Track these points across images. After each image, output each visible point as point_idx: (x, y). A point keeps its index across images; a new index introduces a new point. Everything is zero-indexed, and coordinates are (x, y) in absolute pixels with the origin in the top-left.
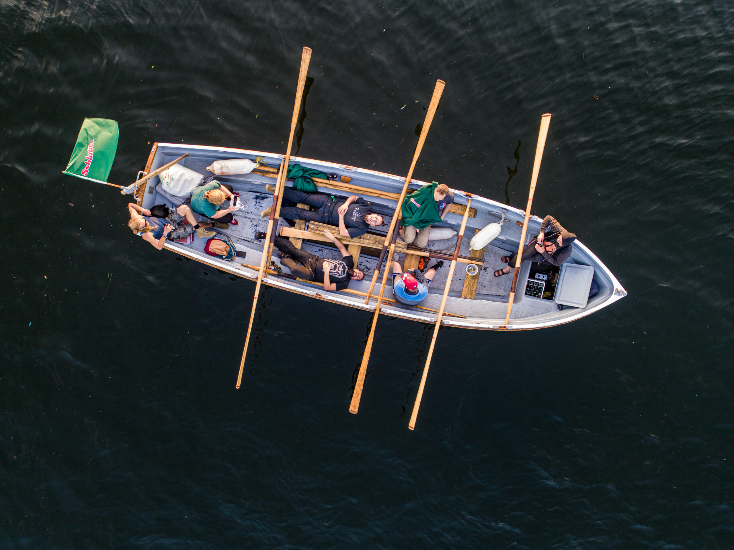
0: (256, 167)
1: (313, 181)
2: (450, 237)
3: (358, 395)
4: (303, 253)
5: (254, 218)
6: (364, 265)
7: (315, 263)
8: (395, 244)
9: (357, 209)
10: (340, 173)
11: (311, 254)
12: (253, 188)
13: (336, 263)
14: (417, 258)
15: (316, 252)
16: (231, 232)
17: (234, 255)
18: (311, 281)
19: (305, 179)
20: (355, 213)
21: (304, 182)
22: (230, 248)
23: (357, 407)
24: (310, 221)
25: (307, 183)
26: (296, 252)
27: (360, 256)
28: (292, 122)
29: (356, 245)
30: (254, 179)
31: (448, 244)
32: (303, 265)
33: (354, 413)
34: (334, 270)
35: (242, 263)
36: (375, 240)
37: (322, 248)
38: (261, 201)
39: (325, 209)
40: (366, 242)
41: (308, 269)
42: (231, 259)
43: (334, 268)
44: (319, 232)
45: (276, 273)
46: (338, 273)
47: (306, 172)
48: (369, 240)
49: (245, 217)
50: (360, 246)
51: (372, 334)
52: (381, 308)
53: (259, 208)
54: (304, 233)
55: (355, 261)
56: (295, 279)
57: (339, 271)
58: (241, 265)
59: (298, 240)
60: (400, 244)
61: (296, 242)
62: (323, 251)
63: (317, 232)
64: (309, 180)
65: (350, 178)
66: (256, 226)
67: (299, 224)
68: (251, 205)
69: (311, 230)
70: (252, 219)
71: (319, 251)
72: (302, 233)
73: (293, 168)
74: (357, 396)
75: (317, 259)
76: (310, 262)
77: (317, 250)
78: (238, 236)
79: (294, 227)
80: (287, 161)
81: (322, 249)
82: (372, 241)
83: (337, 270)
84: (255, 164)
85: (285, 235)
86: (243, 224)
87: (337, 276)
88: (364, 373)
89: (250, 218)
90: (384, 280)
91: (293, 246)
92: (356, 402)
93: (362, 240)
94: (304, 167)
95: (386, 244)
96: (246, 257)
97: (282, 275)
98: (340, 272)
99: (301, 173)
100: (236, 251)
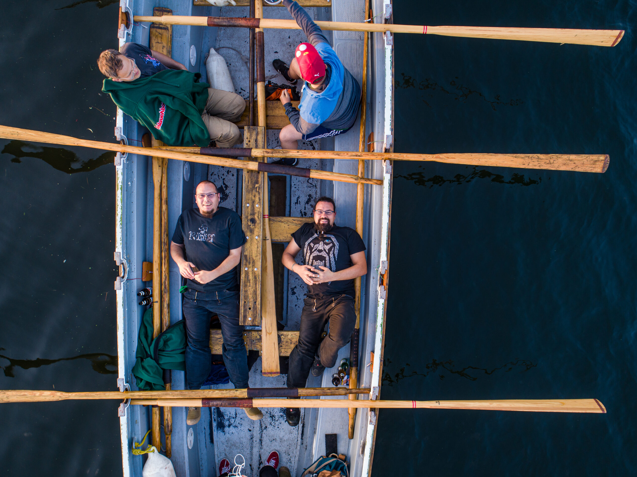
0: (156, 451)
1: (161, 333)
2: (222, 58)
3: (569, 160)
4: (304, 326)
5: (259, 424)
6: (305, 207)
7: (318, 299)
8: (252, 148)
9: (190, 236)
10: (135, 285)
11: (303, 310)
12: (204, 438)
13: (311, 258)
14: (271, 105)
15: (298, 299)
16: (293, 463)
17: (335, 457)
18: (354, 298)
19: (160, 350)
20: (200, 238)
21: (167, 351)
22: (324, 468)
23: (594, 157)
24: (240, 324)
25: (168, 345)
26: (307, 340)
27: (290, 216)
28: (51, 400)
29: (269, 227)
30: (183, 447)
31: (236, 63)
32: (327, 321)
33: (609, 160)
34: (325, 261)
35: (348, 439)
36: (252, 191)
37: (289, 288)
38: (226, 417)
39: (206, 301)
40: (260, 208)
41: (333, 309)
42: (345, 464)
43: (321, 261)
44: (257, 303)
45: (354, 369)
46: (330, 250)
47: (146, 352)
48: (253, 202)
49: (261, 440)
50: (269, 219)
51: (440, 158)
52: (384, 150)
53: (239, 419)
54: (266, 330)
55: (300, 223)
56: (358, 331)
57: (325, 250)
58: (352, 440)
59: (282, 340)
60: (249, 141)
61: (287, 342)
62: (293, 286)
63: (259, 306)
64: (161, 343)
65: (145, 263)
66: (272, 418)
67: (251, 344)
68: (237, 434)
69: (258, 319)
70: (263, 428)
71: (296, 295)
72: (268, 335)
73: (141, 380)
74: (571, 162)
75: (310, 297)
76: (319, 310)
77: (294, 297)
78: (299, 447)
79: (260, 352)
80: (129, 395)
81: (290, 290)
82: (254, 196)
83: (324, 254)
84: (151, 455)
85: (277, 366)
86: (274, 443)
87: (336, 252)
88: (522, 158)
89: (261, 431)
90: (327, 155)
91: (296, 347)
92: (585, 161)
93: (256, 217)
94: (137, 358)
95: (253, 166)
96: (335, 432)
97: (355, 358)
98: (327, 247)
99: (149, 362)
100: (327, 455)
